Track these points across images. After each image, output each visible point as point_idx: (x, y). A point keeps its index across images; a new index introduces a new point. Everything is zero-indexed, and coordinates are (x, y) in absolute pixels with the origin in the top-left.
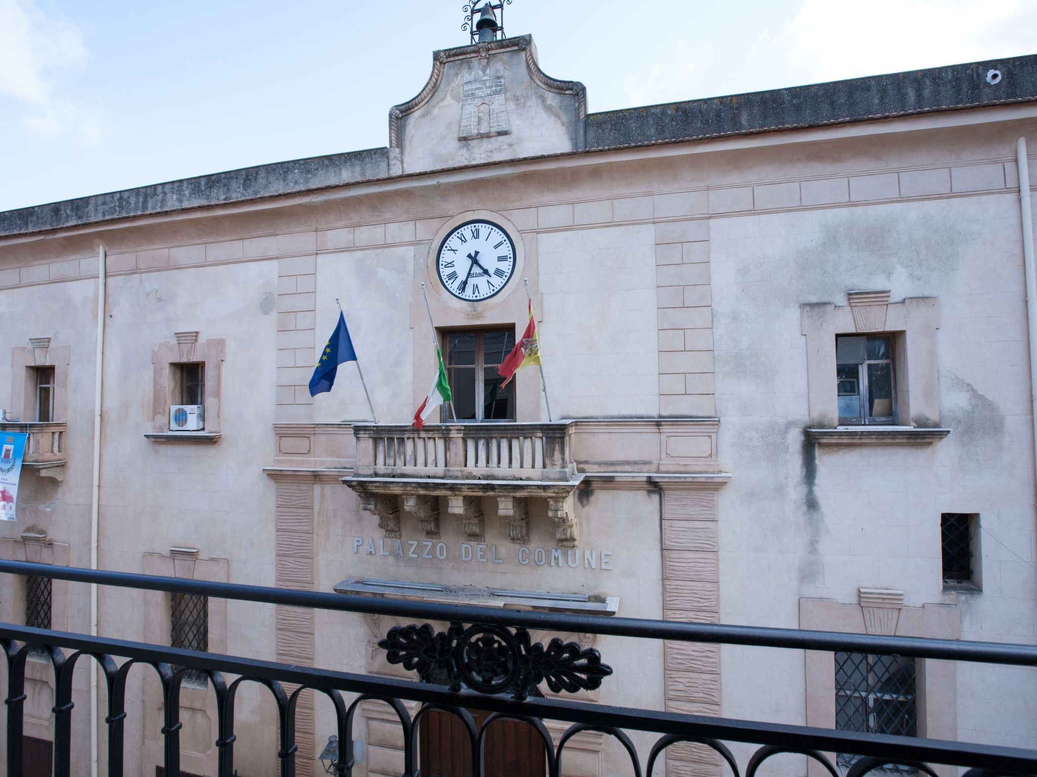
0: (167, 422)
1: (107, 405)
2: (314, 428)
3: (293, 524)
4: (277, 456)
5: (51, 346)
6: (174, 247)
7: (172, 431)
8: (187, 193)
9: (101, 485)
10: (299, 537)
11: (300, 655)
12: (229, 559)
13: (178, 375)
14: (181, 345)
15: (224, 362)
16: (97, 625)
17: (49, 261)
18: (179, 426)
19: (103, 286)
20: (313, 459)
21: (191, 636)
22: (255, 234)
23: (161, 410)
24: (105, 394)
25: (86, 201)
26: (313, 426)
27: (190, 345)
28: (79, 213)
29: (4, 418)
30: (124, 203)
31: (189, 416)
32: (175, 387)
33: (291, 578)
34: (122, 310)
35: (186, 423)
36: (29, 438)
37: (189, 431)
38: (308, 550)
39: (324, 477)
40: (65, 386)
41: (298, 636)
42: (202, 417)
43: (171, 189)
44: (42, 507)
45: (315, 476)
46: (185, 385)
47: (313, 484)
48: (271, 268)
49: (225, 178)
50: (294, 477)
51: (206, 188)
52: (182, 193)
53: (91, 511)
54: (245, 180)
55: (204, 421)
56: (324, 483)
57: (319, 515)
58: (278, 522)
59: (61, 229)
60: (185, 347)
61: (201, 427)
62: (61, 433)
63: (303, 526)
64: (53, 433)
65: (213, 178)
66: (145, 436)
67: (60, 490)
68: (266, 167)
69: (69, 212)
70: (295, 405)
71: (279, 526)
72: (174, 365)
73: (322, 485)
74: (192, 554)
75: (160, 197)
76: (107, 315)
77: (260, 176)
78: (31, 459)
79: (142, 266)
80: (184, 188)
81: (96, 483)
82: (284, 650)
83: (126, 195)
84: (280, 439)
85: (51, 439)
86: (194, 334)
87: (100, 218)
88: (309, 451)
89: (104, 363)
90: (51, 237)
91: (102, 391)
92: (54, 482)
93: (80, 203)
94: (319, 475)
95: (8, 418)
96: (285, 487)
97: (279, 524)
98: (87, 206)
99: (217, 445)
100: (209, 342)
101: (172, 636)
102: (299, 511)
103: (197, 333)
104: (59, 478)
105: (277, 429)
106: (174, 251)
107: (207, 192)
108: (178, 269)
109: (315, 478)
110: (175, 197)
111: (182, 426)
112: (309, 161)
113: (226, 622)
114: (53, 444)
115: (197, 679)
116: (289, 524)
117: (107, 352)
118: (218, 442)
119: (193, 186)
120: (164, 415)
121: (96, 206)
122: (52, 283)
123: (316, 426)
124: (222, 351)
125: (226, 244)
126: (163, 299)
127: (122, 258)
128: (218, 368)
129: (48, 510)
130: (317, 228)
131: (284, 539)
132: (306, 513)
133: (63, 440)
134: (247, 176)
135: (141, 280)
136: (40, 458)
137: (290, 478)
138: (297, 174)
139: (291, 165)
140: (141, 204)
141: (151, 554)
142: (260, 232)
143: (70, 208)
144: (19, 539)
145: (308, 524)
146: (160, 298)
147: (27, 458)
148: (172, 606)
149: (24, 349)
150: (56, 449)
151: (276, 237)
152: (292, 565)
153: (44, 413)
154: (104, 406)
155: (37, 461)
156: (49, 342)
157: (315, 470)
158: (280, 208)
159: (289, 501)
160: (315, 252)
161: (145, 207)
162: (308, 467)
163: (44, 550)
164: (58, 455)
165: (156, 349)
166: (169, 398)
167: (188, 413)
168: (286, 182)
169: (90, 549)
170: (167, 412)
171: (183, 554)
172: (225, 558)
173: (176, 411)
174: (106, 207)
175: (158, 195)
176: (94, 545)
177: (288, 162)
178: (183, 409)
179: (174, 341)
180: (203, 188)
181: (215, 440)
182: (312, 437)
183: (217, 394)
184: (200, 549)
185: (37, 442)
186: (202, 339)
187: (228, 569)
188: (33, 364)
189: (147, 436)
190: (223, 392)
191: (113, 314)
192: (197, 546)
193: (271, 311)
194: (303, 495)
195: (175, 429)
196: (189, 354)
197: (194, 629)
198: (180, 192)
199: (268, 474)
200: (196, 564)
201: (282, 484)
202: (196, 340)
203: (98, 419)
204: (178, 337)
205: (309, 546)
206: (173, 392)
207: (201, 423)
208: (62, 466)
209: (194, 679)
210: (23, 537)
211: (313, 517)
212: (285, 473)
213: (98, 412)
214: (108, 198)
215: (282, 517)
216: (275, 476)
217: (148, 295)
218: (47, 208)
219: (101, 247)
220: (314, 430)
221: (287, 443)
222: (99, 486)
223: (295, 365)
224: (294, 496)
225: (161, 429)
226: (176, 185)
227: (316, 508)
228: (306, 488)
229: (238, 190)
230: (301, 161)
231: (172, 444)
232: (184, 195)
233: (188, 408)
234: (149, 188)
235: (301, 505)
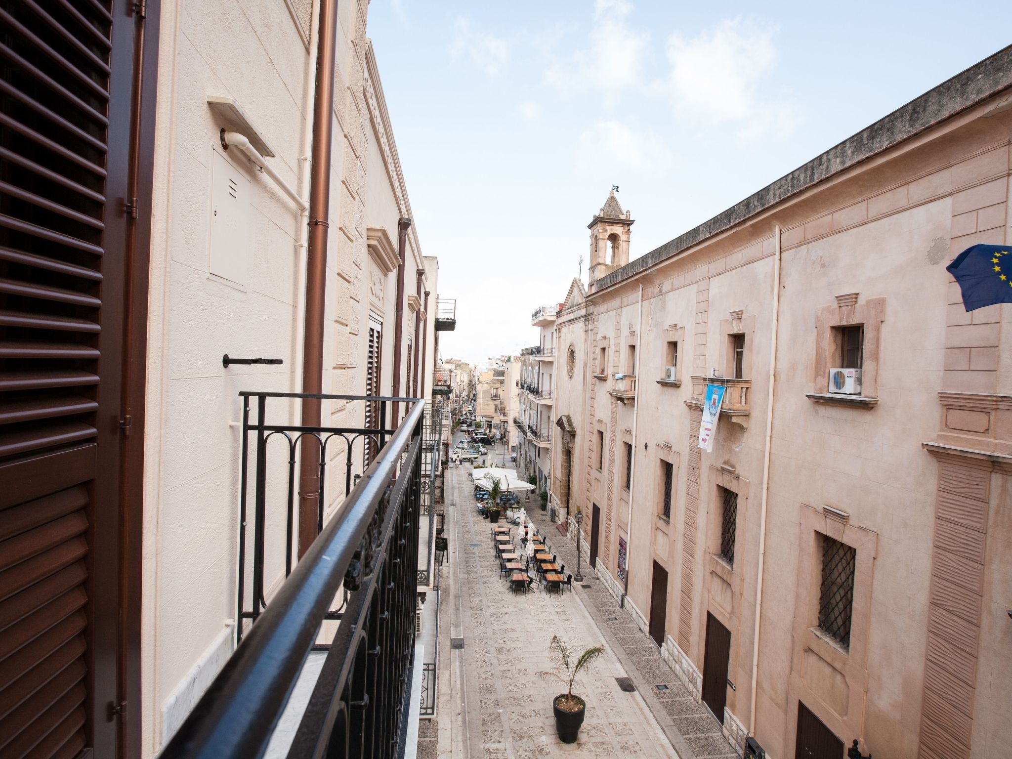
0: (826, 384)
1: (779, 367)
2: (996, 401)
3: (959, 516)
4: (942, 430)
5: (743, 318)
6: (837, 211)
7: (831, 393)
8: (849, 152)
9: (773, 436)
10: (966, 533)
11: (956, 673)
12: (879, 532)
13: (839, 338)
14: (841, 309)
15: (884, 323)
16: (764, 554)
17: (742, 247)
18: (837, 388)
19: (779, 261)
20: (992, 440)
21: (838, 597)
22: (922, 173)
23: (822, 373)
24: (778, 358)
25: (767, 189)
26: (994, 399)
27: (850, 307)
28: (763, 201)
29: (714, 375)
30: (795, 182)
31: (847, 379)
32: (836, 350)
33: (951, 579)
34: (793, 281)
35: (843, 386)
36: (726, 390)
37: (846, 394)
38: (979, 552)
39: (1008, 466)
40: (751, 350)
41: (956, 651)
42: (859, 381)
43: (835, 154)
44: (734, 447)
45: (993, 462)
46: (846, 348)
47: (991, 472)
48: (943, 209)
49: (889, 122)
50: (963, 459)
51: (868, 140)
52: (845, 154)
53: (764, 456)
54: (912, 115)
55: (861, 384)
56: (1008, 473)
57: (997, 512)
58: (939, 508)
59: (748, 218)
60: (845, 310)
61: (858, 391)
62: (747, 388)
63: (972, 521)
64: (742, 388)
65: (876, 127)
66: (807, 396)
67: (745, 435)
68: (937, 89)
69: (756, 203)
70: (970, 372)
71: (940, 513)
72: (835, 329)
73: (1005, 476)
74: (842, 517)
75: (824, 167)
76: (782, 287)
77: (930, 103)
78: (727, 408)
79: (809, 236)
80: (847, 148)
81: (769, 433)
82: (936, 659)
83: (796, 174)
84: (948, 412)
85: (740, 393)
86: (854, 296)
87: (777, 200)
88: (987, 430)
89: (778, 330)
90: (742, 227)
91: (776, 354)
92: (742, 428)
93: (763, 193)
94: (1000, 463)
95: (717, 375)
96: (952, 469)
97: (939, 510)
98: (768, 194)
99: (872, 411)
100: (868, 302)
101: (821, 589)
102: (968, 502)
103: (857, 294)
104: (745, 426)
105: (942, 399)
106: (837, 215)
107: (870, 145)
108: (841, 232)
109: (994, 465)
110: (838, 160)
111: (840, 389)
112: (999, 55)
113: (871, 597)
114: (741, 397)
115: (840, 641)
116: (952, 514)
117: (780, 319)
118: (874, 409)
119: (855, 143)
120: (824, 377)
121: (775, 191)
122: (745, 265)
123: (1000, 399)
124: (882, 311)
125: (889, 194)
126: (827, 265)
127: (794, 232)
128: (878, 330)
129: (737, 450)
130: (1009, 140)
131: (945, 530)
132: (977, 506)
133: (748, 394)
134: (914, 109)
135: (808, 250)
136: (732, 407)
137: (957, 460)
138: (981, 80)
139: (972, 72)
140: (808, 178)
141: (807, 506)
142: (928, 170)
143: (757, 199)
144: (720, 468)
145: (979, 520)
146: (824, 264)
147: (724, 406)
148: (823, 561)
149: (727, 321)
150: (743, 401)
151: (951, 169)
152: (954, 564)
153: (739, 373)
154: (777, 367)
155: (730, 410)
156: (742, 314)
157: (992, 454)
158: (952, 132)
159: (955, 486)
160: (1006, 172)
161: (812, 180)
162: (984, 450)
163: (733, 480)
164: (744, 407)
165: (819, 314)
166: (829, 360)
167: (846, 376)
168: (965, 97)
169: (762, 489)
170: (827, 375)
171: (834, 515)
172: (876, 531)
173: (835, 374)
174: (782, 190)
175: (823, 165)
176: (765, 486)
177: (968, 70)
178: (841, 372)
179: (835, 305)
180: (865, 141)
181: (871, 406)
182: (993, 413)
183: (876, 357)
184: (851, 514)
185: (731, 394)
186: (861, 301)
187: (877, 543)
188: (732, 333)
189: (808, 396)
190: (882, 355)
191: (785, 285)
192: (848, 511)
193: (941, 260)
194: (975, 483)
195: (832, 392)
196: (848, 317)
197: (842, 592)
198: (843, 152)
199: (928, 450)
200: (846, 527)
201: (947, 465)
202: (856, 301)
203: (772, 378)
204: (838, 300)
205: (979, 548)
206: (834, 355)
207: (859, 387)
208: (747, 416)
209: (838, 640)
210: (721, 467)
211: (988, 514)
212: (950, 452)
213: (772, 372)
214: (783, 182)
215: (944, 504)
216: (937, 453)
217: (814, 263)
218: (742, 204)
219: (777, 226)
220: (996, 405)
221: (956, 417)
222: (771, 436)
223: (972, 321)
224: (963, 482)
225: (821, 390)
226: (839, 148)
227: (994, 502)
228: (981, 476)
229: (904, 129)
230: (987, 61)
231: (830, 406)
232: (847, 156)
233: (846, 371)
234: (816, 161)
235: (970, 494)
